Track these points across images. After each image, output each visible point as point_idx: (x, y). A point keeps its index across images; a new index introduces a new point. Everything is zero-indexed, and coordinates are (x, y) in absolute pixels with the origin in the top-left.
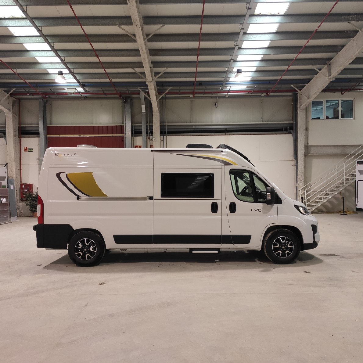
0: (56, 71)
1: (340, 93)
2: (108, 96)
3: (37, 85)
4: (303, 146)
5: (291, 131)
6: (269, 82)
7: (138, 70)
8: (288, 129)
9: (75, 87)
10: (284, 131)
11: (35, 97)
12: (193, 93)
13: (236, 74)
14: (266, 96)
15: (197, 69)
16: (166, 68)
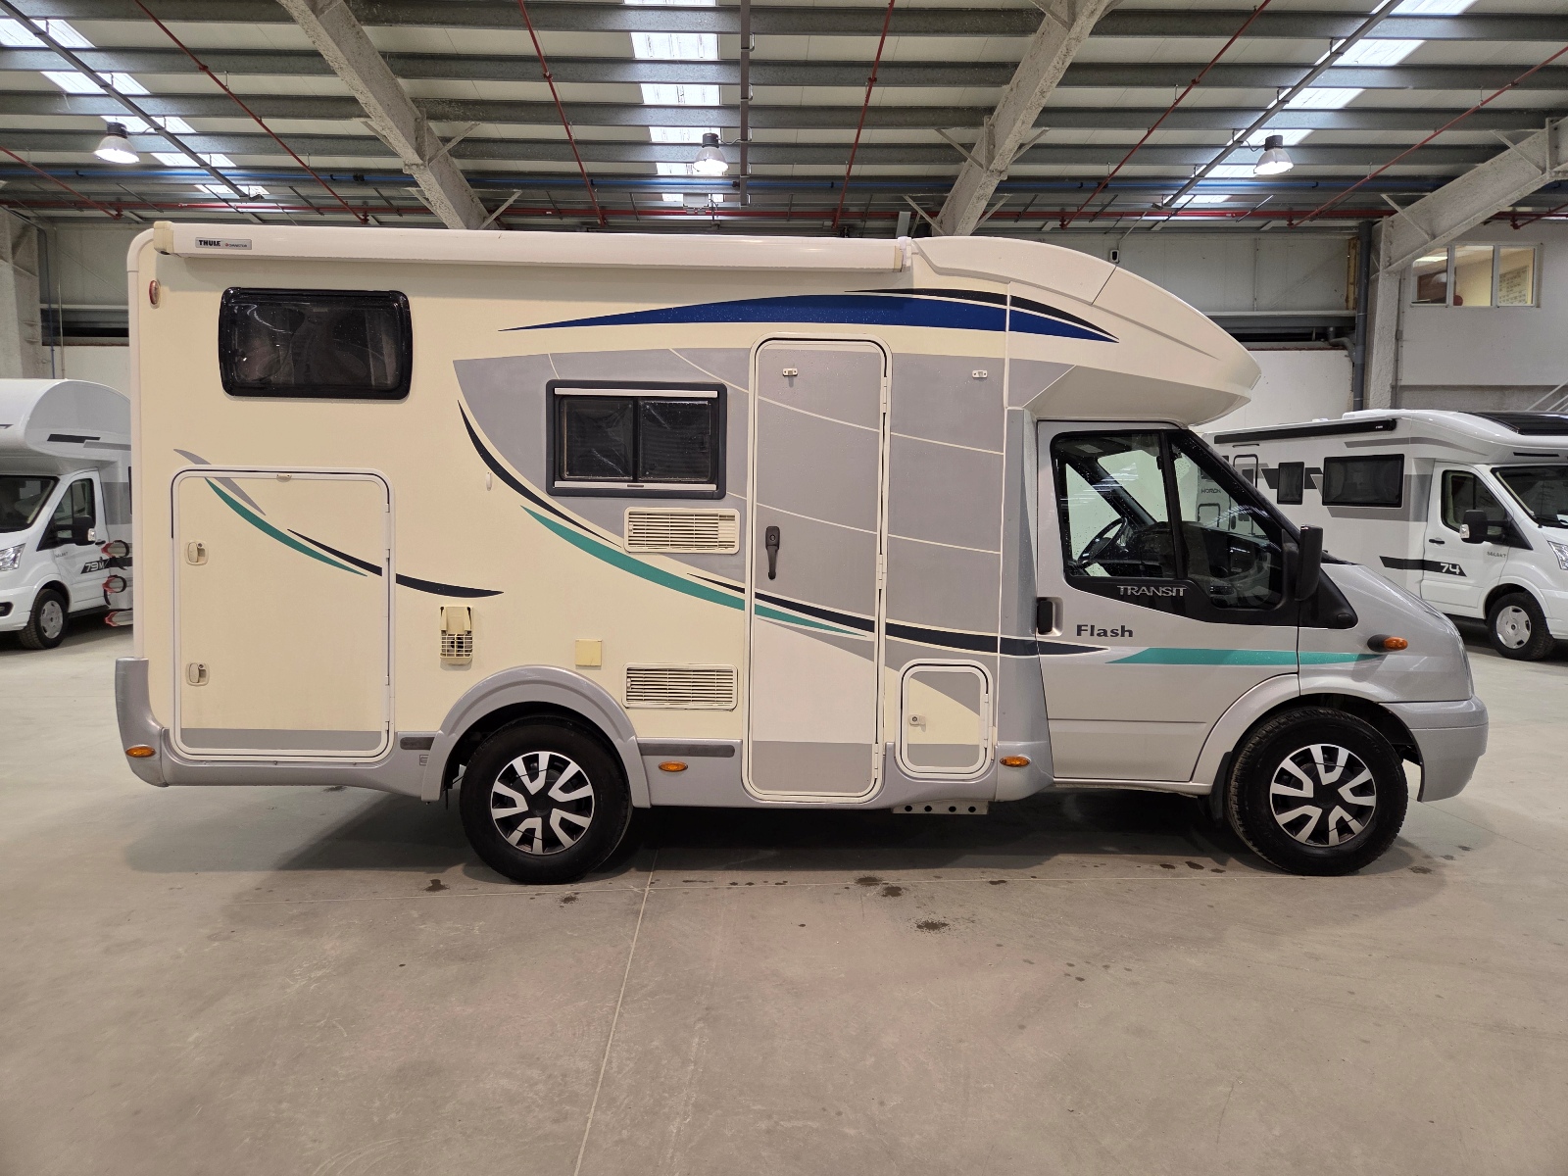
1: (1506, 225)
2: (794, 223)
3: (594, 181)
4: (1388, 388)
5: (1345, 340)
6: (1317, 184)
7: (956, 135)
8: (1331, 336)
9: (709, 191)
10: (1318, 339)
11: (569, 221)
12: (1063, 216)
13: (1262, 151)
14: (1275, 230)
15: (1149, 133)
16: (1044, 128)
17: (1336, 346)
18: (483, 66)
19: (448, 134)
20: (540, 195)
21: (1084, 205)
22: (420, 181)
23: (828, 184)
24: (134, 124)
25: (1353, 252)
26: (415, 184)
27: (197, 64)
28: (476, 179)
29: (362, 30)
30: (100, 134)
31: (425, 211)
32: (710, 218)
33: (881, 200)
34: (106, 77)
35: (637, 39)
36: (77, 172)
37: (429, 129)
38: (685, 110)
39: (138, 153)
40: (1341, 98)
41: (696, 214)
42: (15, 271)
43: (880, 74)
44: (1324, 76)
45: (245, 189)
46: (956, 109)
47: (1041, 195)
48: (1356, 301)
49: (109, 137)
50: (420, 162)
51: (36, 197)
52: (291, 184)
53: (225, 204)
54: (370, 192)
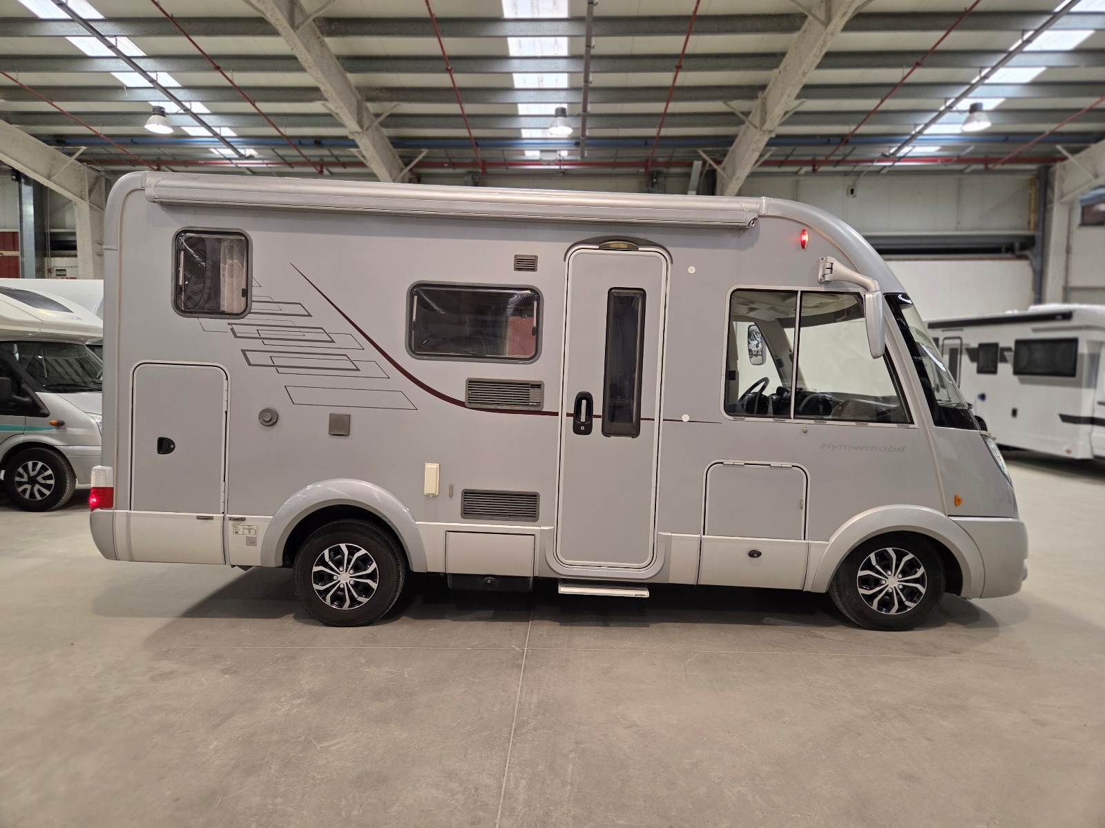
0: (551, 109)
2: (618, 170)
3: (478, 143)
4: (1061, 289)
5: (1027, 253)
6: (1007, 139)
7: (738, 105)
8: (1017, 248)
9: (558, 148)
10: (1006, 252)
11: (459, 171)
12: (814, 163)
13: (967, 114)
14: (975, 172)
15: (882, 102)
16: (803, 100)
17: (1020, 257)
18: (405, 64)
19: (379, 111)
20: (439, 153)
21: (830, 155)
22: (360, 144)
23: (643, 142)
24: (171, 107)
25: (1034, 189)
26: (356, 146)
27: (213, 66)
28: (397, 142)
29: (324, 41)
30: (149, 114)
31: (362, 164)
32: (558, 167)
33: (680, 153)
34: (153, 75)
35: (512, 42)
36: (132, 140)
37: (367, 108)
38: (544, 92)
39: (173, 127)
40: (1029, 74)
41: (548, 165)
42: (91, 207)
43: (684, 63)
44: (1015, 60)
45: (242, 152)
46: (738, 87)
47: (798, 148)
48: (1036, 225)
49: (153, 116)
50: (359, 130)
51: (105, 157)
52: (273, 147)
53: (228, 161)
54: (325, 152)
